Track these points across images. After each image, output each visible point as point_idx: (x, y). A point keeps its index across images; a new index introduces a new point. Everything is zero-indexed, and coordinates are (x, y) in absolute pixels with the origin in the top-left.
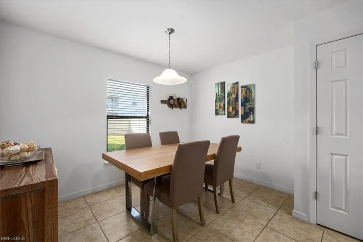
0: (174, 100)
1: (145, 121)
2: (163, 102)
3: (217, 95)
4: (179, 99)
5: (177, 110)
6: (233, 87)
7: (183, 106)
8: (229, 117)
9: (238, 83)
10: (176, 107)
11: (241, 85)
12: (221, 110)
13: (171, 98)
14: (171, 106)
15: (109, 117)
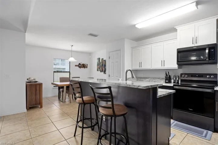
0: (81, 65)
1: (69, 73)
2: (76, 66)
3: (98, 63)
4: (83, 64)
5: (82, 69)
6: (102, 60)
7: (85, 67)
8: (101, 72)
9: (103, 59)
10: (82, 67)
11: (104, 60)
12: (98, 69)
13: (80, 64)
14: (80, 67)
15: (54, 72)
